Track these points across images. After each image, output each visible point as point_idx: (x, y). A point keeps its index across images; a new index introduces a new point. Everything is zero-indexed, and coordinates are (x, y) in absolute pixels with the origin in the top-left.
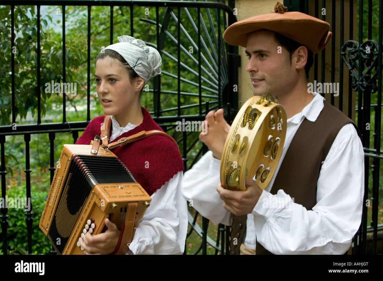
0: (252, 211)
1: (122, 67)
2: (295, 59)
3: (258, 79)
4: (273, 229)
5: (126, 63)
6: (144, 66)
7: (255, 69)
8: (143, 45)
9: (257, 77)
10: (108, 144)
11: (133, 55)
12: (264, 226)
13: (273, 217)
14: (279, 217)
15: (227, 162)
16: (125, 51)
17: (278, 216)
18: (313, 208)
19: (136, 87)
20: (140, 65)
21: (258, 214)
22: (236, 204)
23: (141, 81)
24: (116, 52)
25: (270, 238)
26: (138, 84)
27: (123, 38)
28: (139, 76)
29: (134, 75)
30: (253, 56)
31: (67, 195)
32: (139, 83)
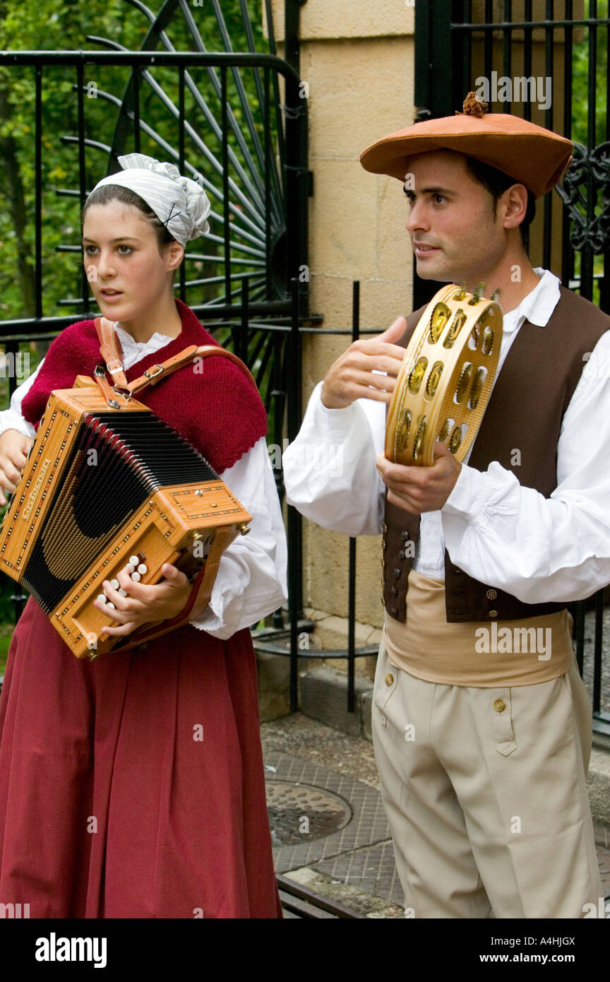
0: (444, 504)
1: (145, 221)
2: (503, 209)
3: (429, 246)
4: (484, 537)
5: (152, 214)
6: (183, 218)
7: (423, 226)
8: (174, 173)
9: (426, 241)
10: (128, 383)
11: (164, 196)
12: (466, 534)
13: (485, 514)
14: (495, 514)
15: (400, 410)
16: (147, 187)
17: (492, 513)
18: (552, 495)
19: (168, 263)
20: (177, 217)
21: (457, 510)
22: (415, 491)
23: (177, 250)
24: (130, 190)
25: (480, 556)
26: (173, 257)
27: (130, 159)
28: (175, 240)
29: (165, 238)
30: (420, 201)
31: (72, 496)
32: (175, 254)
